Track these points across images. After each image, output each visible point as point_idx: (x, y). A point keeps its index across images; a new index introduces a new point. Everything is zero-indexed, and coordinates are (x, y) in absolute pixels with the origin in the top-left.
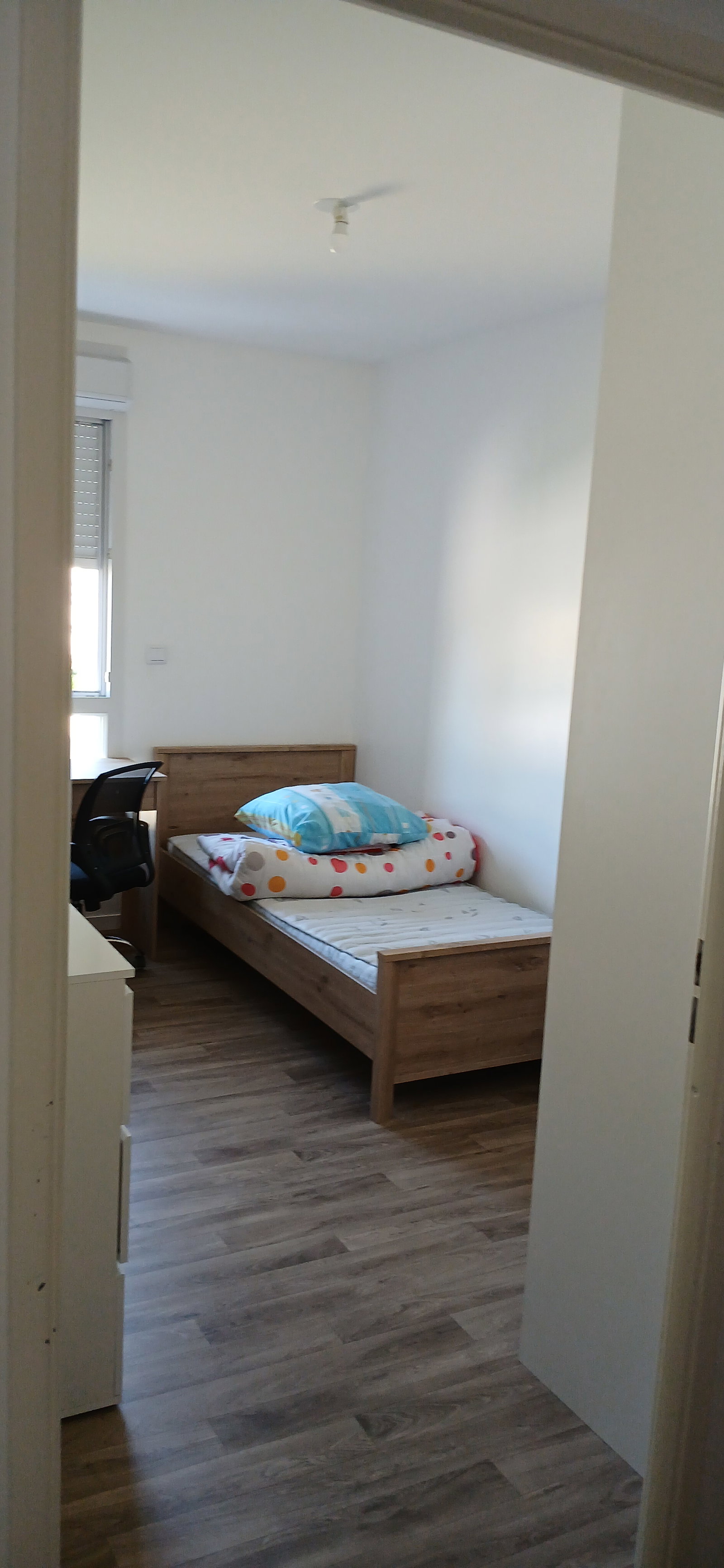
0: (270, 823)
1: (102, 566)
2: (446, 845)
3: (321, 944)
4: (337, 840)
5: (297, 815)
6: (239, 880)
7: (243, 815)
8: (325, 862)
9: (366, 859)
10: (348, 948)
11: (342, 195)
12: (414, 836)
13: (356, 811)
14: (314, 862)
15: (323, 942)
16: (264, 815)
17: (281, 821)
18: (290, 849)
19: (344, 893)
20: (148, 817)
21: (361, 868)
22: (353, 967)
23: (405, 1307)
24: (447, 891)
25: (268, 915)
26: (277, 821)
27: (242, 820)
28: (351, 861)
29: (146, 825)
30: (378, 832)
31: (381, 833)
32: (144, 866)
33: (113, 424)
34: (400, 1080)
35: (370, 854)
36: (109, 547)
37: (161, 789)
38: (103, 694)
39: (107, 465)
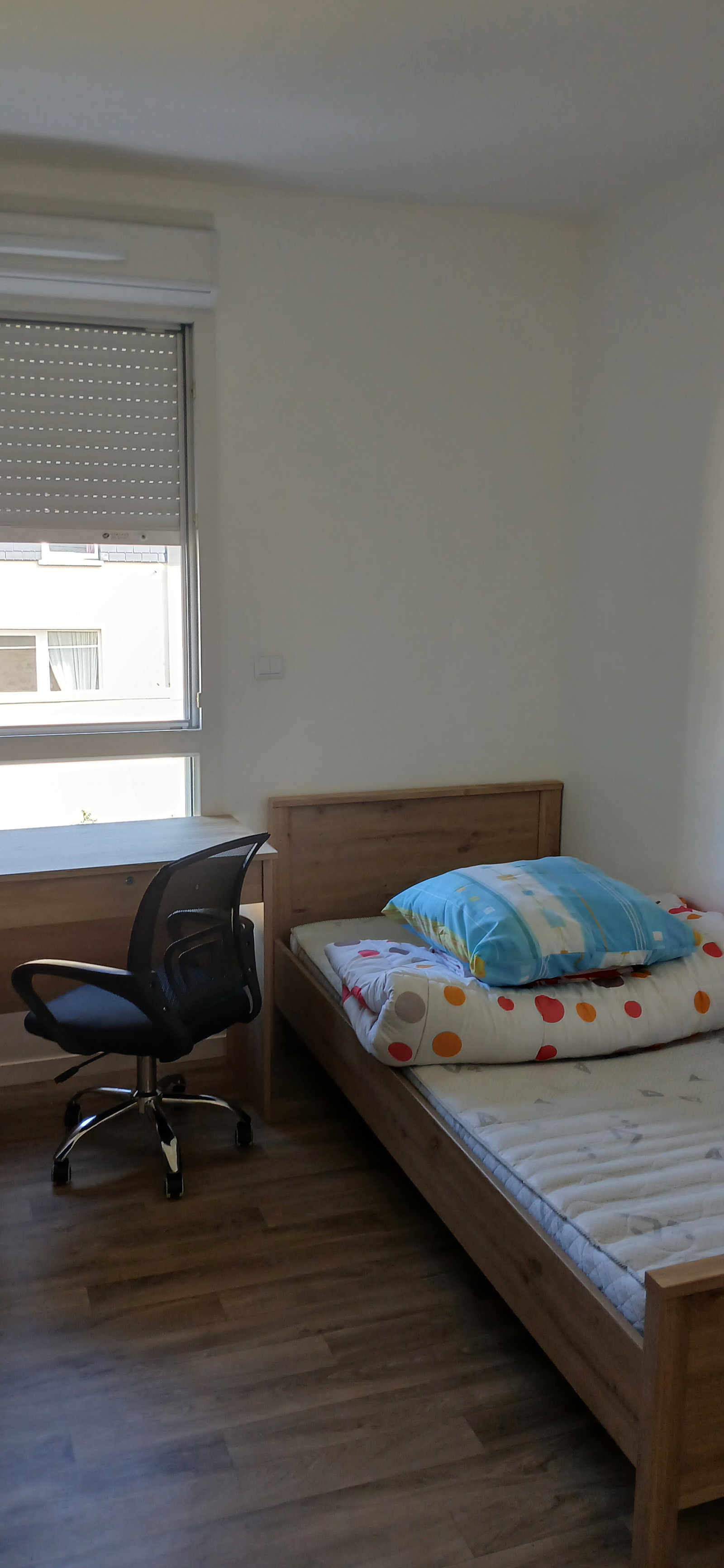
0: (435, 927)
1: (185, 542)
4: (545, 965)
5: (478, 924)
6: (384, 1031)
7: (396, 913)
8: (526, 1004)
9: (594, 995)
12: (675, 952)
13: (573, 914)
14: (507, 1005)
16: (426, 914)
17: (452, 927)
18: (468, 981)
19: (559, 1055)
20: (252, 911)
21: (587, 1012)
25: (433, 1102)
26: (445, 925)
28: (568, 998)
29: (250, 924)
30: (615, 950)
31: (618, 951)
32: (247, 989)
33: (196, 329)
34: (687, 1501)
35: (600, 986)
36: (196, 512)
37: (269, 872)
38: (194, 724)
39: (187, 391)
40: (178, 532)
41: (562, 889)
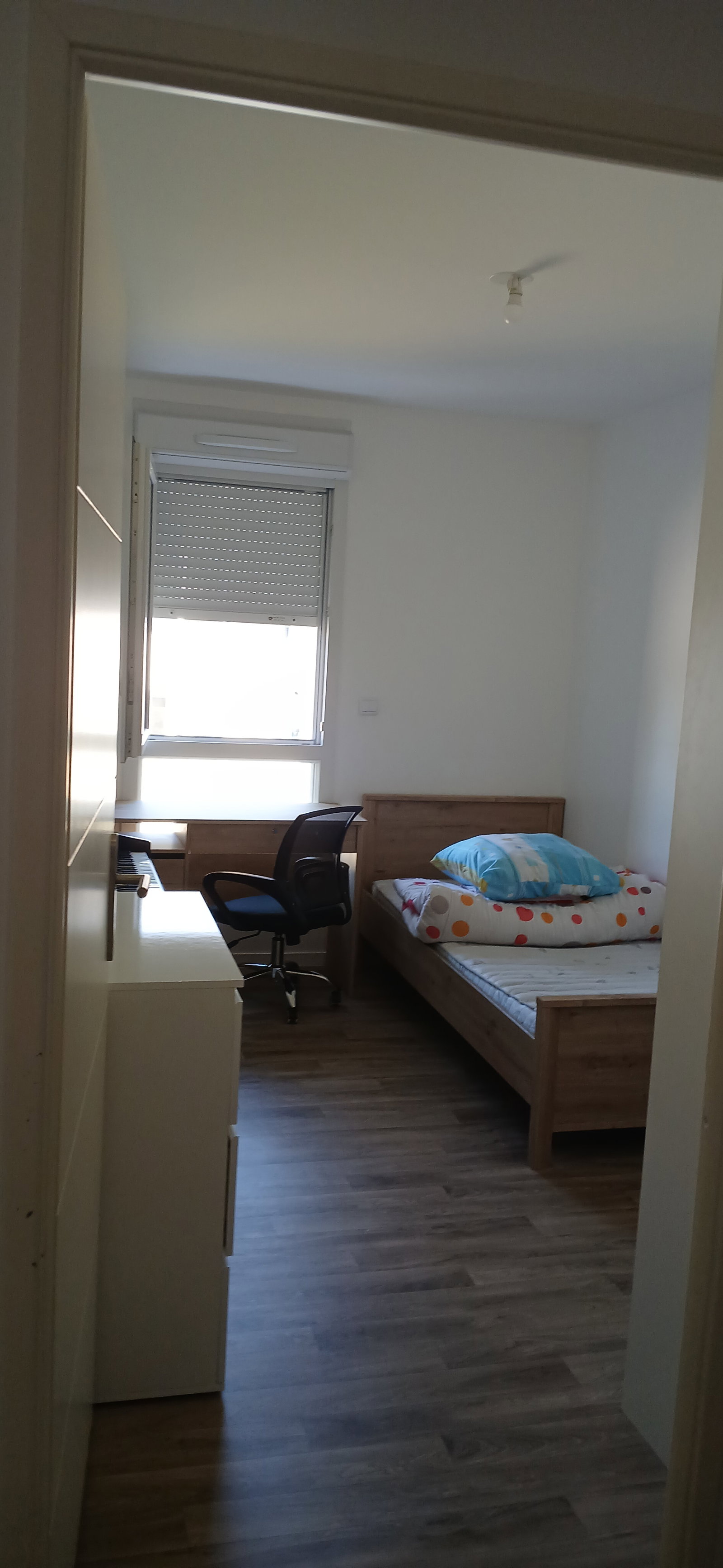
0: (461, 870)
1: (321, 625)
2: (641, 900)
3: (492, 988)
4: (524, 889)
5: (485, 862)
6: (423, 921)
7: (438, 861)
8: (510, 911)
9: (553, 910)
10: (516, 994)
11: (515, 269)
12: (606, 890)
13: (544, 861)
14: (499, 909)
15: (494, 986)
16: (456, 862)
17: (470, 867)
18: (477, 895)
19: (529, 942)
20: (349, 858)
21: (548, 918)
22: (519, 1012)
23: (517, 1344)
24: (638, 947)
25: (450, 958)
26: (467, 867)
27: (437, 866)
28: (538, 911)
29: (347, 867)
30: (567, 883)
31: (569, 884)
32: (342, 905)
33: (336, 491)
34: (558, 1129)
35: (559, 905)
36: (328, 606)
37: (361, 832)
38: (317, 742)
39: (328, 530)
40: (316, 618)
41: (540, 847)
